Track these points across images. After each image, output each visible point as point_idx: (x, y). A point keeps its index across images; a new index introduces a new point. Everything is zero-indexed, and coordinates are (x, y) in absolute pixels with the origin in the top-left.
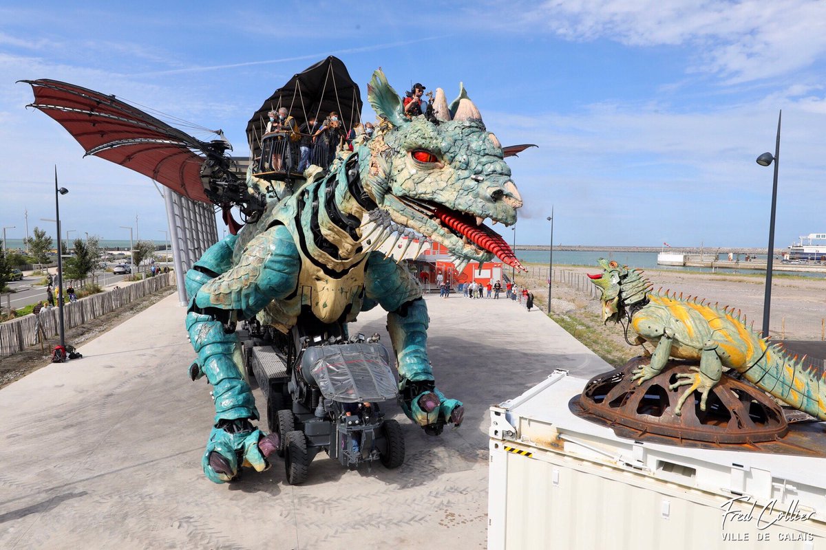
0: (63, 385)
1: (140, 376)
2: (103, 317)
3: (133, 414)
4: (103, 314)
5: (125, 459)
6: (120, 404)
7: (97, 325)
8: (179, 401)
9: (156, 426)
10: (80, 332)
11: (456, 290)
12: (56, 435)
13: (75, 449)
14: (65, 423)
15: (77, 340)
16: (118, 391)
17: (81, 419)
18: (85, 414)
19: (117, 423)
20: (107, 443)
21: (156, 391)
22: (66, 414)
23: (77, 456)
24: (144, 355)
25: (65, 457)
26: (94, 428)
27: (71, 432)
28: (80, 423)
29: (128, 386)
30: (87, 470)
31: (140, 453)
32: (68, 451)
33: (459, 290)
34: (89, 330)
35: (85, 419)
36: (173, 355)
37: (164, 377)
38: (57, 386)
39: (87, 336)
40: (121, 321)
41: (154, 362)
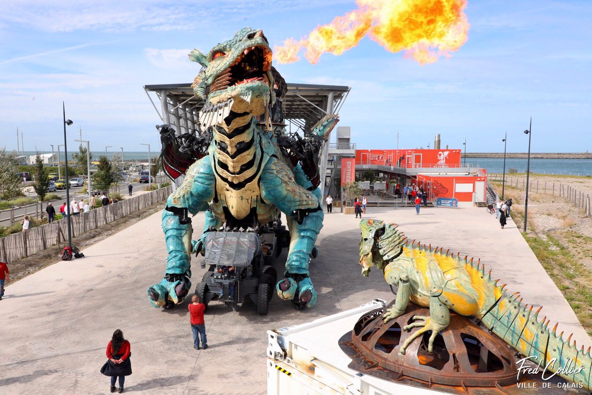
0: (62, 279)
1: (119, 276)
2: (112, 223)
3: (99, 307)
4: (114, 220)
5: (78, 343)
6: (95, 297)
7: (107, 230)
8: (137, 299)
9: (112, 319)
10: (92, 235)
11: (434, 203)
12: (41, 319)
13: (48, 331)
14: (50, 310)
15: (88, 242)
16: (98, 287)
17: (62, 308)
18: (67, 304)
19: (85, 313)
20: (72, 329)
21: (125, 288)
22: (54, 304)
23: (48, 337)
24: (129, 258)
25: (40, 337)
26: (68, 316)
27: (52, 317)
28: (60, 311)
29: (106, 284)
30: (50, 349)
31: (91, 339)
32: (44, 332)
33: (438, 204)
34: (99, 234)
35: (66, 308)
36: (151, 258)
37: (135, 278)
38: (57, 280)
39: (96, 239)
40: (126, 227)
41: (134, 264)
